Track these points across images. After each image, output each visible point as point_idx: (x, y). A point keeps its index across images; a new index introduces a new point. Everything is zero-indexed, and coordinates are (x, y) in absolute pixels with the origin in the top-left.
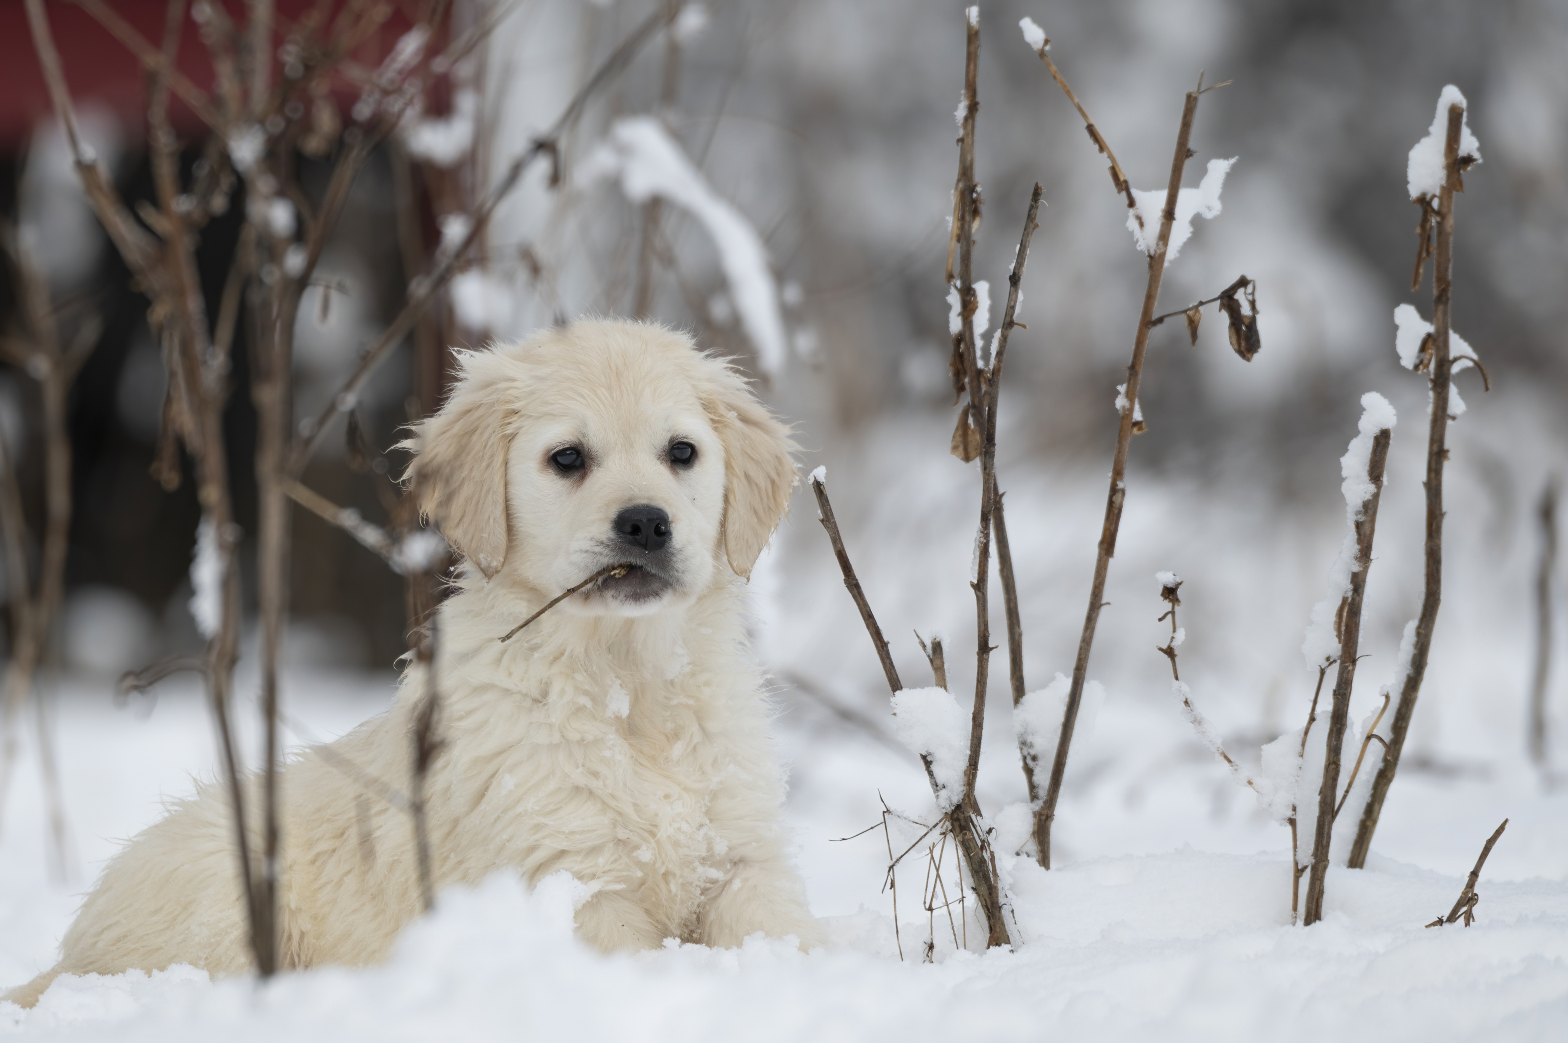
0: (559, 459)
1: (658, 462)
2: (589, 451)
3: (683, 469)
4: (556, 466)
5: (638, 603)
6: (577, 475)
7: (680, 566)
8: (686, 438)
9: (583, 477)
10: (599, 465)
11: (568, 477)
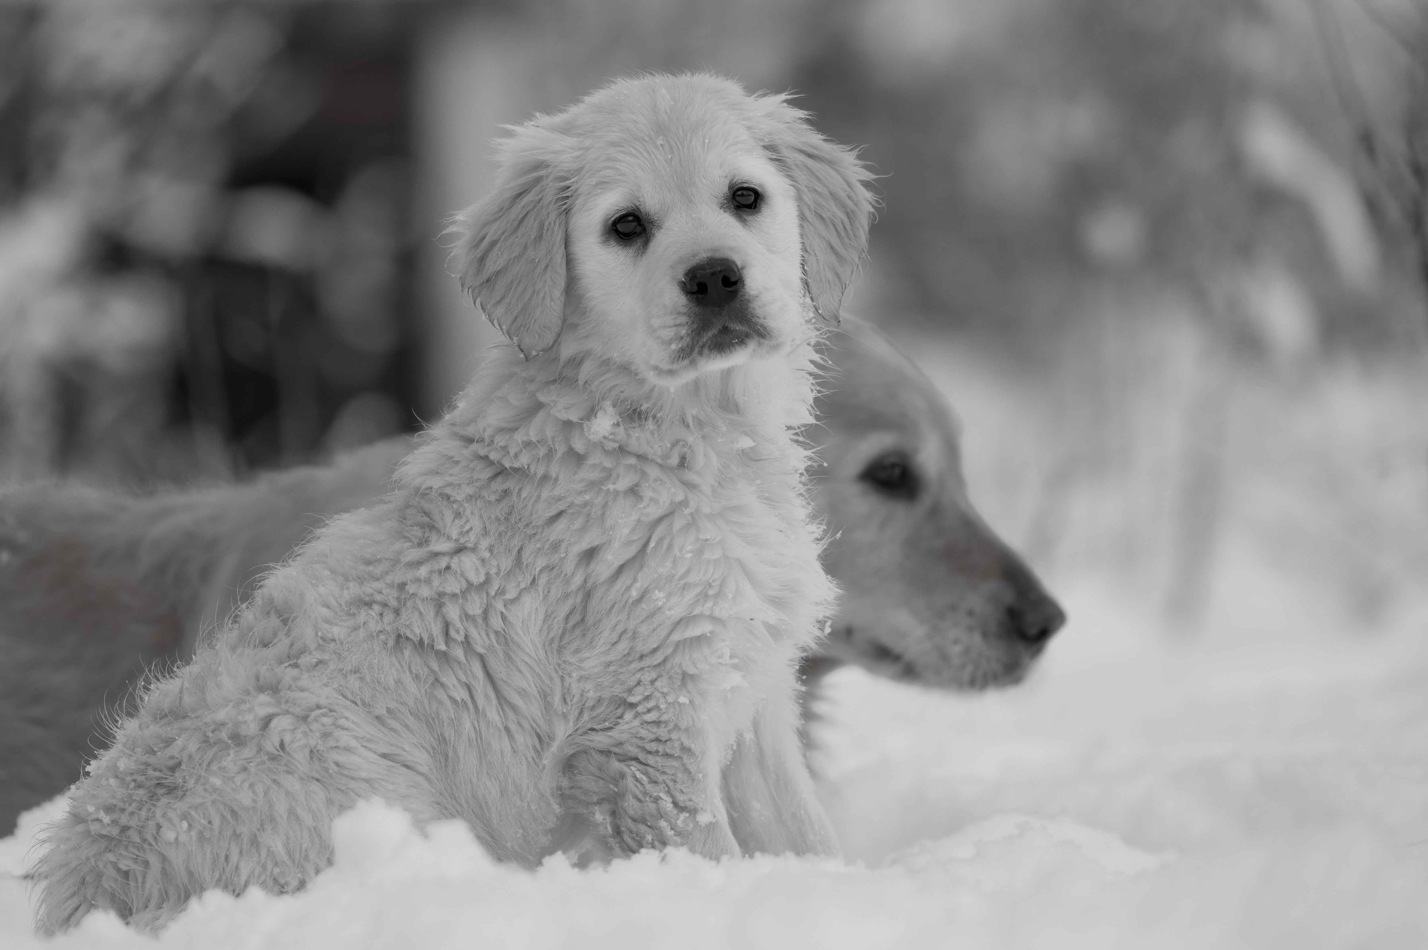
0: (620, 227)
1: (722, 211)
2: (647, 214)
3: (751, 215)
4: (617, 237)
5: (723, 354)
6: (639, 241)
7: (759, 312)
8: (746, 183)
9: (646, 243)
10: (660, 227)
11: (631, 246)
